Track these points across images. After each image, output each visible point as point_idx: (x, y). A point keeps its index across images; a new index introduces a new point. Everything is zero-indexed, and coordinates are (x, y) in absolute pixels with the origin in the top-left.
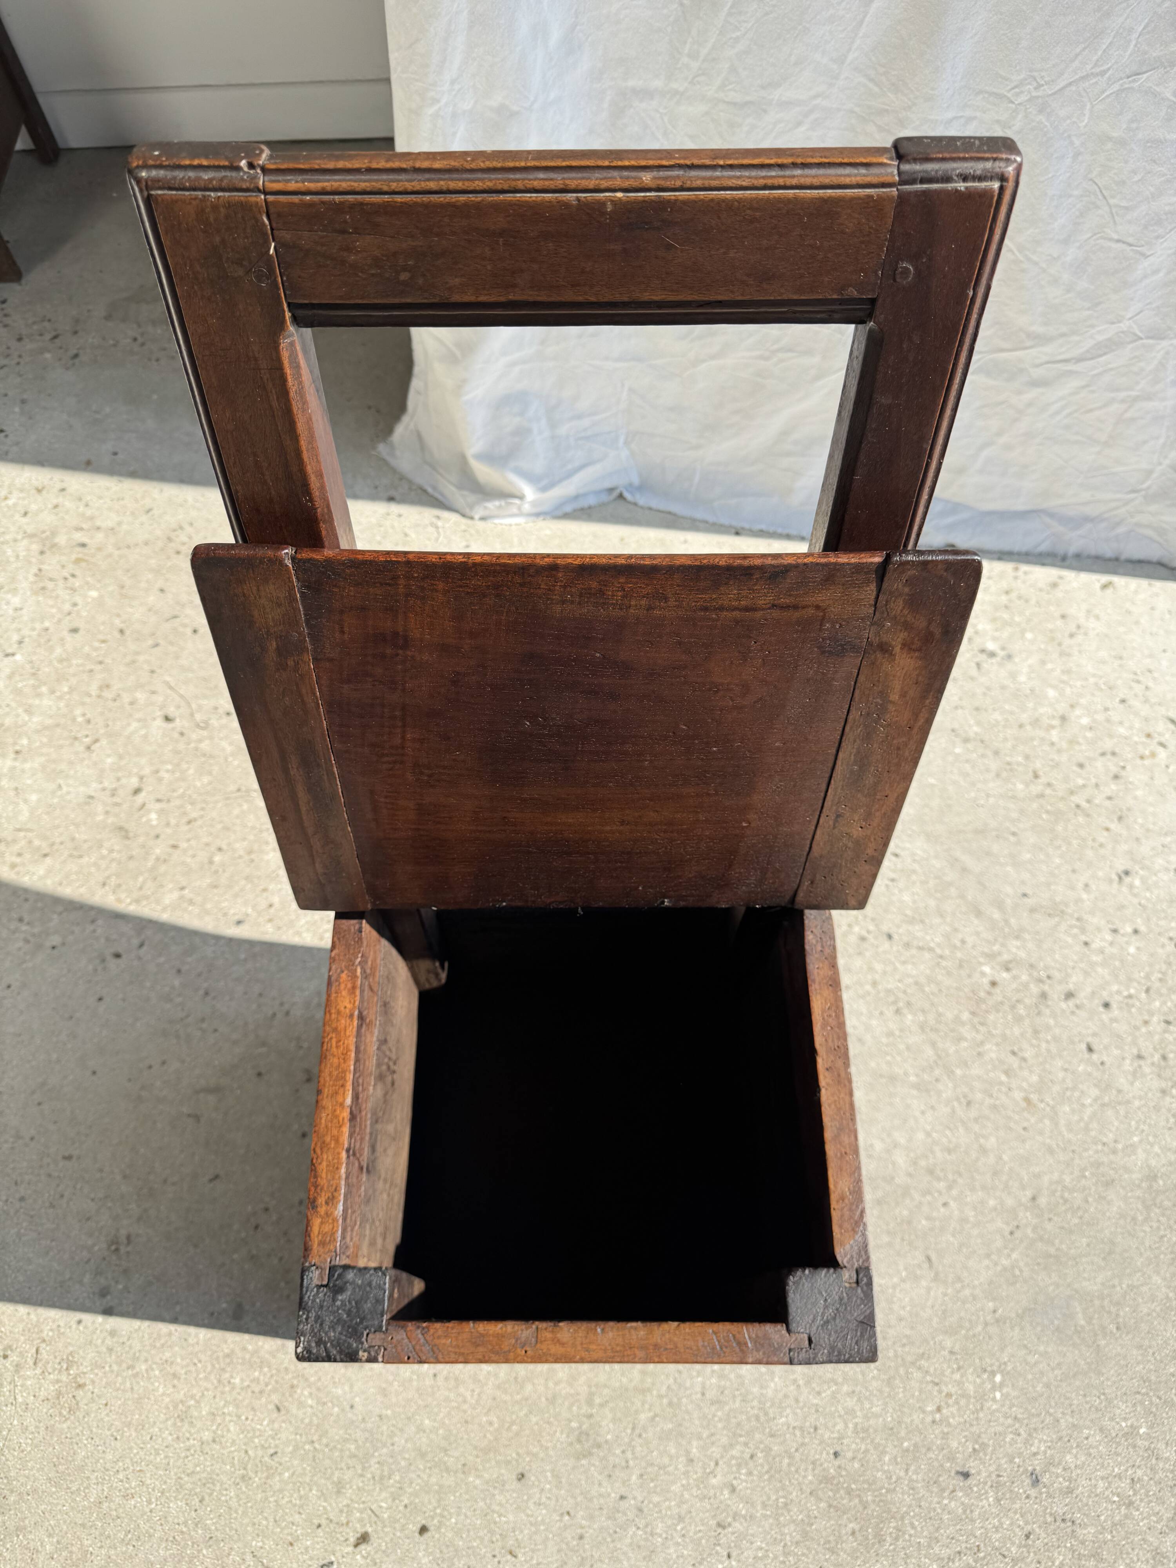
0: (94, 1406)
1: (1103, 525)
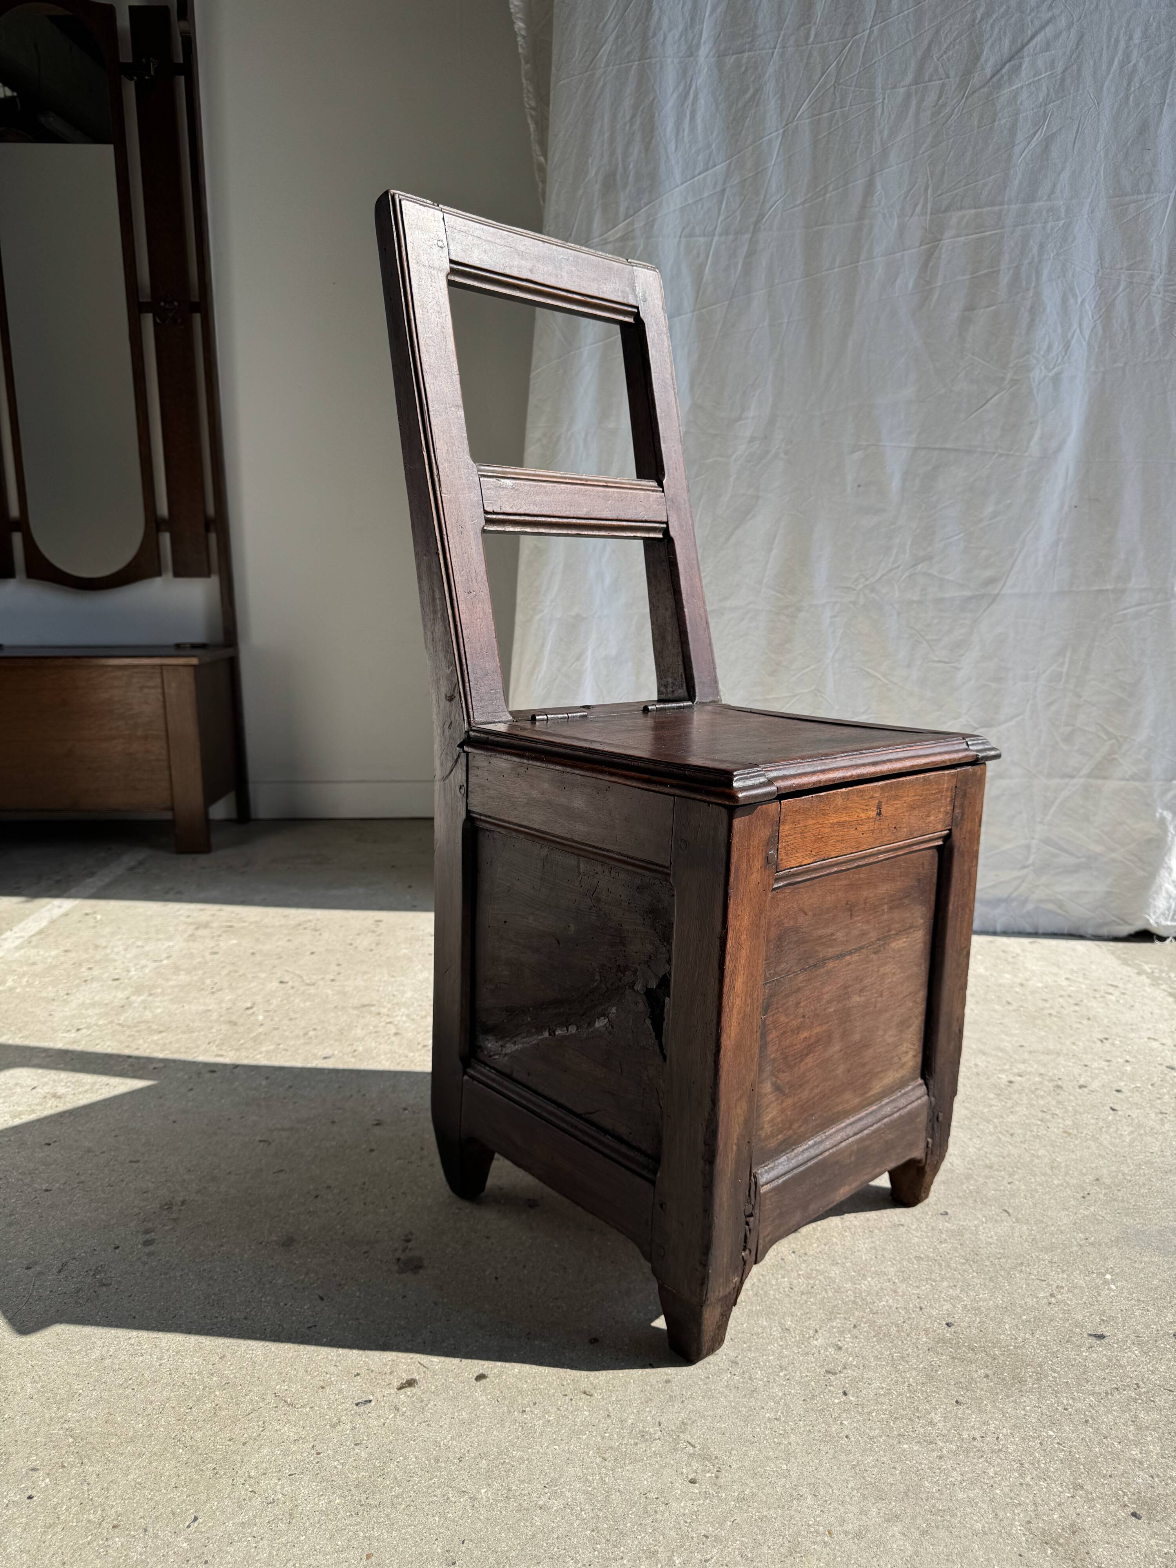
1: (1014, 904)
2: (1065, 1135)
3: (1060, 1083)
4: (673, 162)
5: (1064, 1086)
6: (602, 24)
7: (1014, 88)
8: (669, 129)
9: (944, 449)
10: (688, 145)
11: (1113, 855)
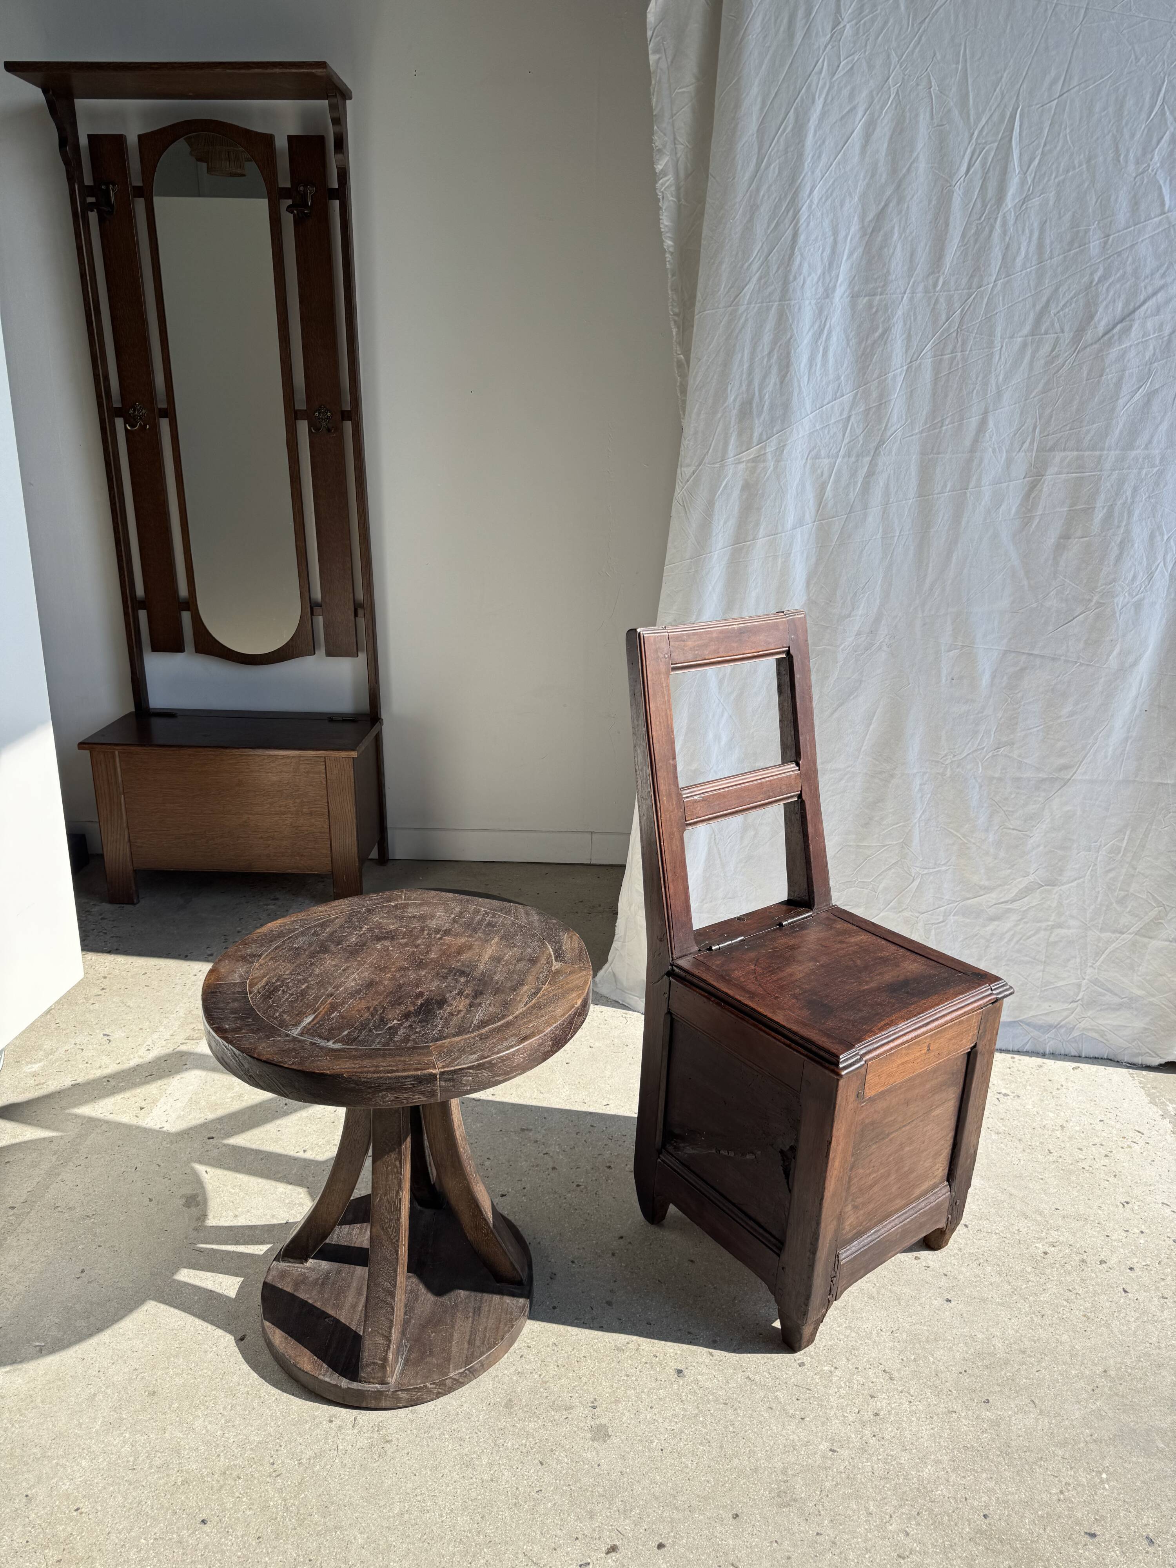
0: (398, 1455)
1: (1063, 1030)
2: (1085, 1319)
3: (1085, 1257)
4: (805, 394)
5: (1088, 1260)
6: (747, 264)
7: (1123, 346)
8: (802, 365)
9: (1032, 654)
10: (819, 378)
11: (1152, 999)
